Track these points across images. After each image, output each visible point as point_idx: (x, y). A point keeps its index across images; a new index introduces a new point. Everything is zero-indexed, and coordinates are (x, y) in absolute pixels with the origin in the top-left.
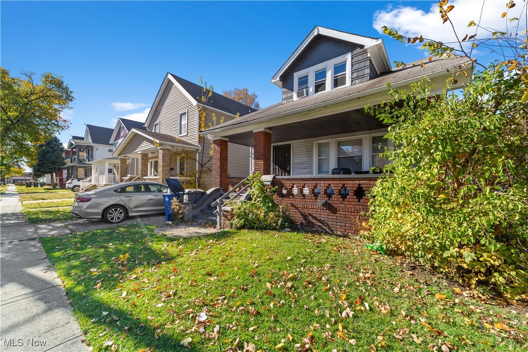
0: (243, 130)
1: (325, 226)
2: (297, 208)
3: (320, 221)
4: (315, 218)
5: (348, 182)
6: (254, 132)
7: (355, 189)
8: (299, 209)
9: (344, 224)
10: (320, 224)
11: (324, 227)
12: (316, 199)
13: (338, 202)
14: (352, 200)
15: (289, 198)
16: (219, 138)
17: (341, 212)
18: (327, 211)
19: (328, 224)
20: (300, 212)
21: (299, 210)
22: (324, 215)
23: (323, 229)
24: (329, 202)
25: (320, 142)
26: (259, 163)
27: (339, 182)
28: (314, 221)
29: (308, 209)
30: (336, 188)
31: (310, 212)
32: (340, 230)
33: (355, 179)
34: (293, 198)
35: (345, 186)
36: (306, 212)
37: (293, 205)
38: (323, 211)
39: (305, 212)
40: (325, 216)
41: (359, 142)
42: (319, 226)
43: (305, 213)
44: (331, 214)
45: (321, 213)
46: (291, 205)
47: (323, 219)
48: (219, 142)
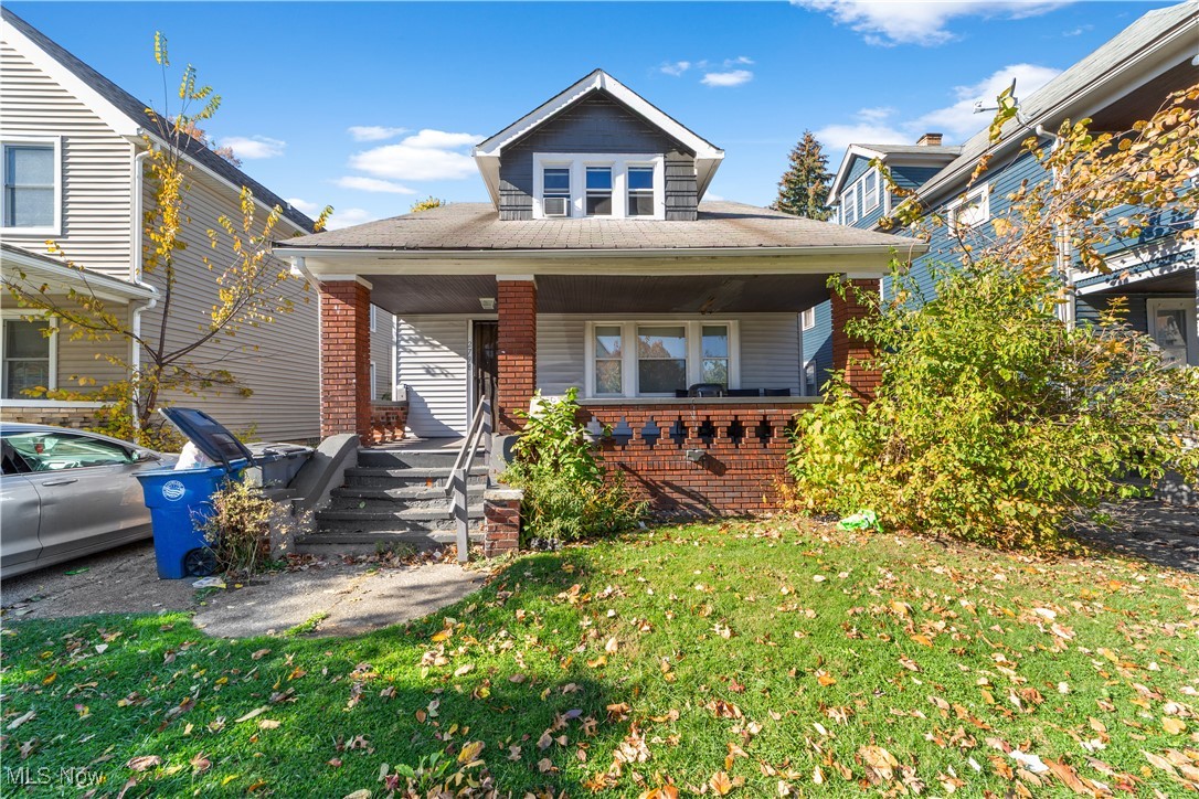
0: (458, 267)
1: (700, 502)
2: (634, 473)
3: (690, 495)
4: (678, 490)
5: (744, 412)
6: (498, 279)
7: (730, 424)
8: (640, 473)
9: (738, 494)
10: (690, 501)
11: (700, 506)
12: (680, 447)
13: (726, 452)
14: (753, 446)
15: (614, 450)
16: (353, 278)
17: (734, 472)
18: (705, 472)
19: (706, 499)
20: (642, 481)
21: (639, 476)
22: (699, 481)
23: (696, 509)
24: (708, 452)
25: (600, 323)
26: (517, 363)
27: (727, 412)
28: (675, 495)
29: (662, 473)
30: (722, 424)
31: (667, 478)
32: (731, 506)
33: (757, 406)
34: (623, 449)
35: (739, 419)
36: (658, 478)
37: (623, 466)
38: (696, 472)
39: (654, 478)
40: (700, 483)
41: (681, 332)
42: (687, 505)
43: (654, 482)
44: (713, 477)
45: (691, 478)
46: (618, 467)
47: (696, 489)
48: (351, 289)
